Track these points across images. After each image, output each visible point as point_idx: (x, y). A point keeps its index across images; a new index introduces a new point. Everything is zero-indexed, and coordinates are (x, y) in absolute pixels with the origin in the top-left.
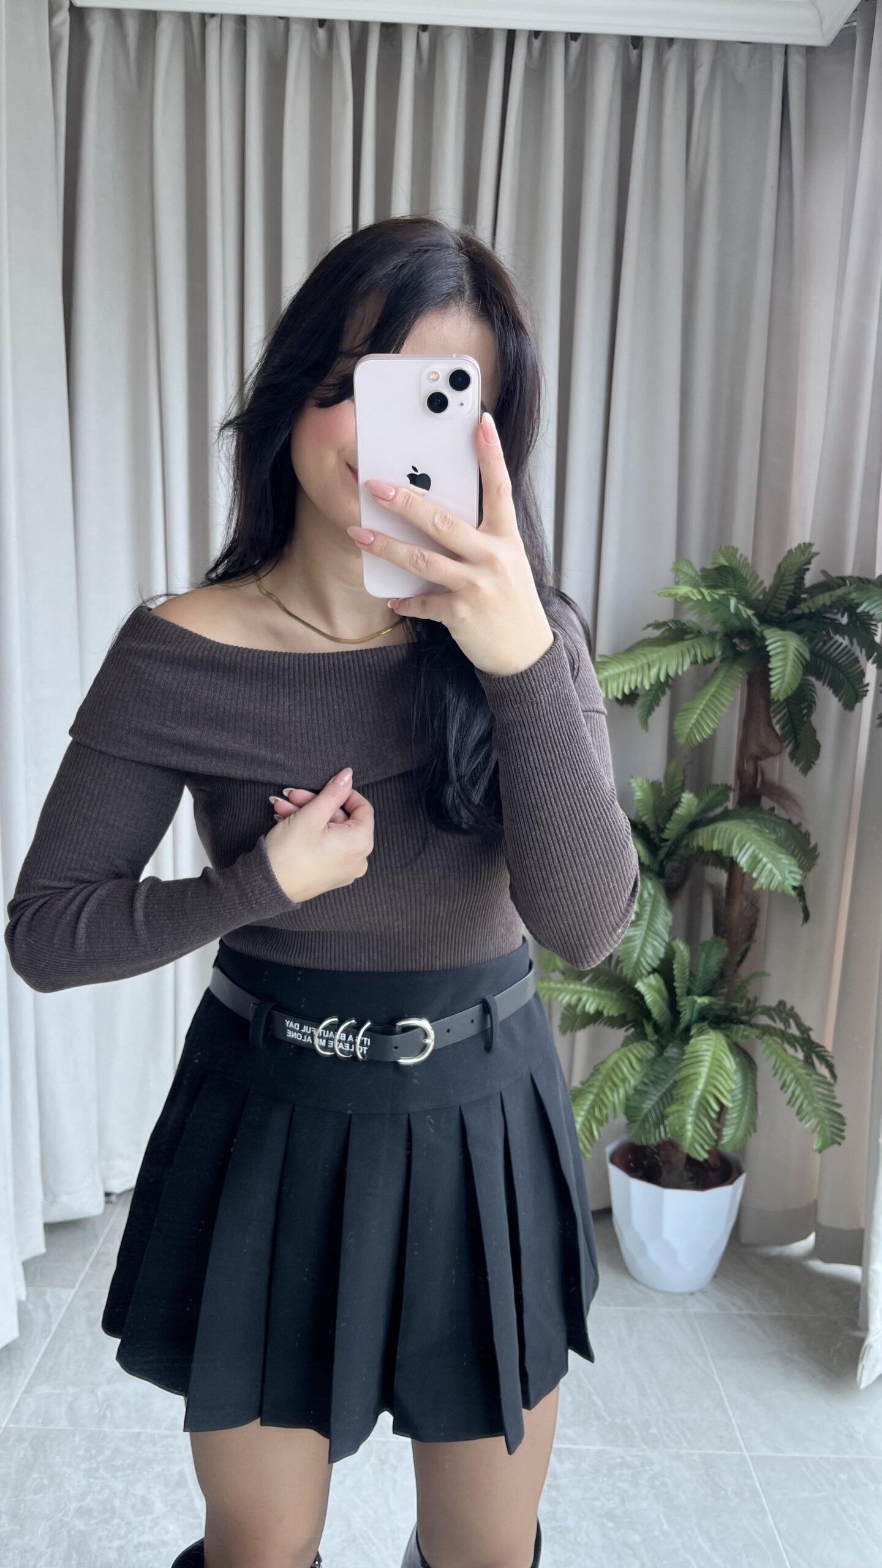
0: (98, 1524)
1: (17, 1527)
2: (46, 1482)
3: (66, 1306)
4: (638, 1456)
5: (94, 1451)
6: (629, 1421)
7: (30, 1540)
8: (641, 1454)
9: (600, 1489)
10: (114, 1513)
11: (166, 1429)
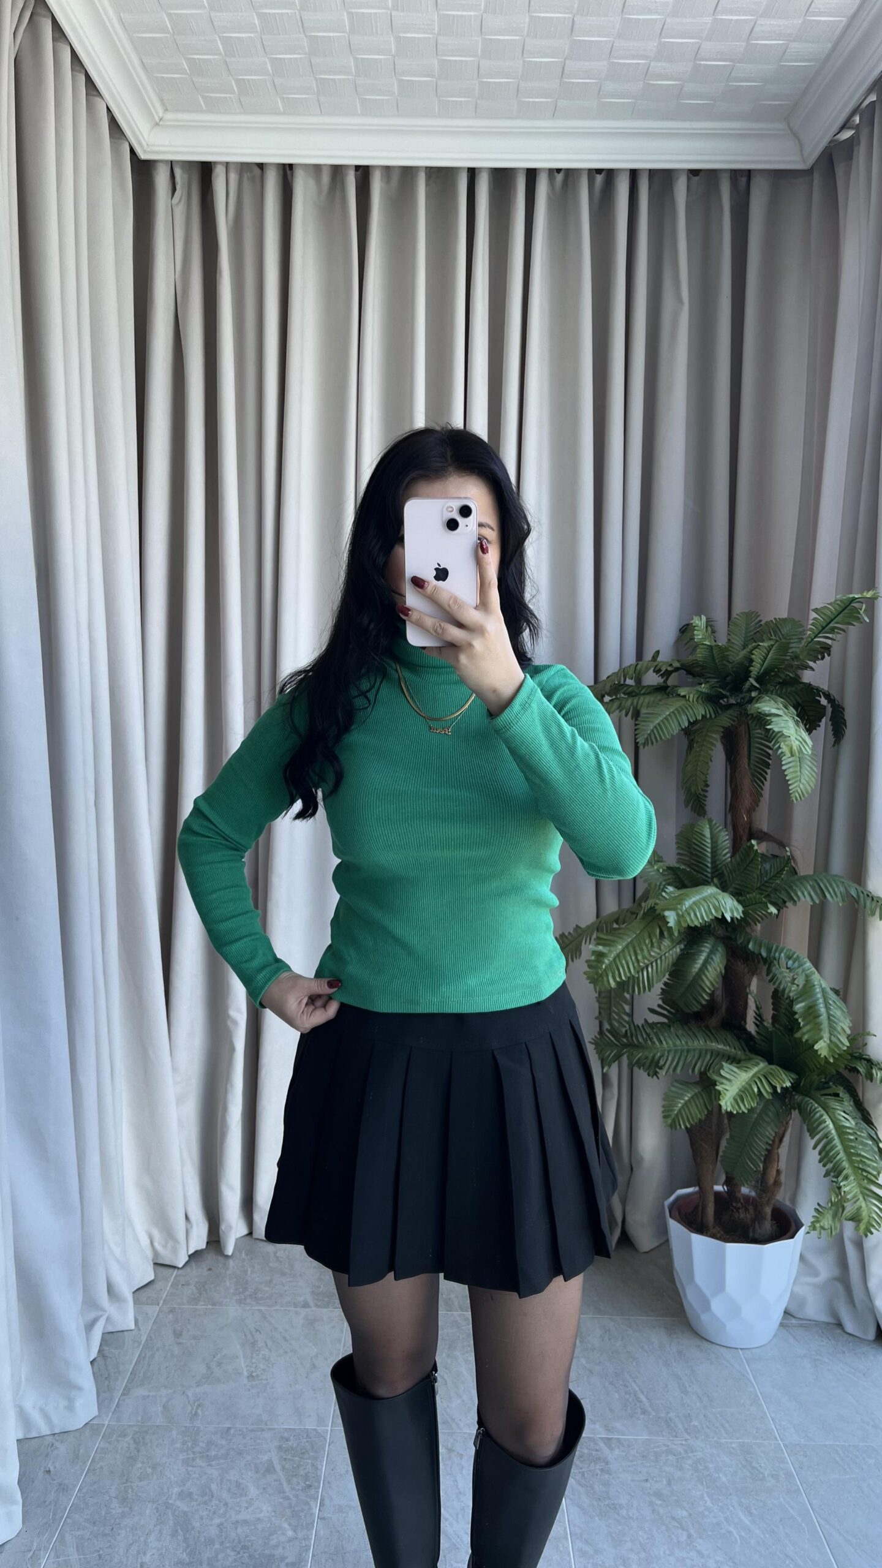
0: (199, 1505)
1: (128, 1509)
2: (149, 1471)
3: (152, 1321)
4: (682, 1444)
5: (189, 1444)
6: (672, 1415)
7: (140, 1520)
8: (684, 1442)
9: (647, 1473)
10: (212, 1497)
11: (253, 1424)
